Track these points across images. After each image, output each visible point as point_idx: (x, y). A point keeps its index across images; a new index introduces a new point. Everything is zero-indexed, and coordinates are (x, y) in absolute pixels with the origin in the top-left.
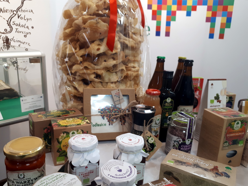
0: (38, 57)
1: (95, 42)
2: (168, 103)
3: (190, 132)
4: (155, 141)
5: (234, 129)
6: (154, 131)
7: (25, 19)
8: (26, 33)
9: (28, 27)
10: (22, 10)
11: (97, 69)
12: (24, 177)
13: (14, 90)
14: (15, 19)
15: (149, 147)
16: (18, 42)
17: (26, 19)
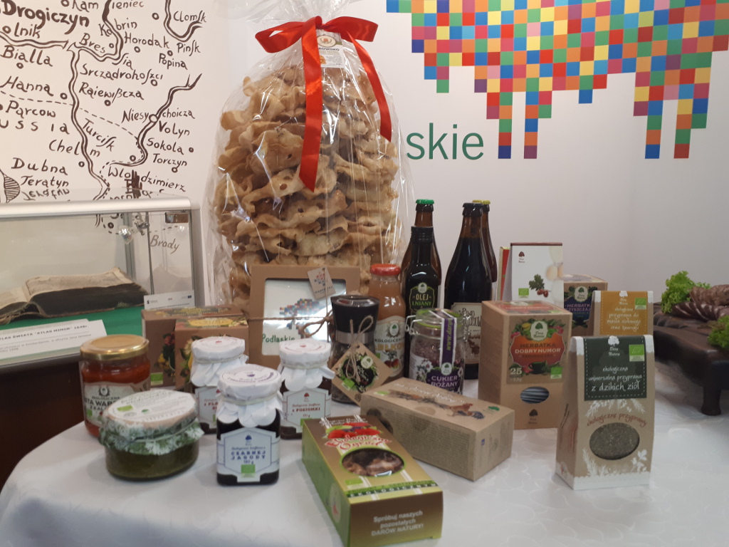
0: (184, 211)
1: (280, 173)
2: (422, 294)
3: (449, 348)
4: (374, 364)
5: (531, 339)
6: (387, 351)
7: (175, 132)
8: (176, 162)
9: (180, 150)
10: (168, 113)
11: (285, 228)
12: (108, 394)
13: (140, 287)
14: (154, 134)
15: (363, 376)
16: (159, 183)
17: (178, 132)
